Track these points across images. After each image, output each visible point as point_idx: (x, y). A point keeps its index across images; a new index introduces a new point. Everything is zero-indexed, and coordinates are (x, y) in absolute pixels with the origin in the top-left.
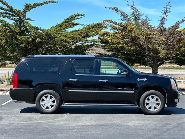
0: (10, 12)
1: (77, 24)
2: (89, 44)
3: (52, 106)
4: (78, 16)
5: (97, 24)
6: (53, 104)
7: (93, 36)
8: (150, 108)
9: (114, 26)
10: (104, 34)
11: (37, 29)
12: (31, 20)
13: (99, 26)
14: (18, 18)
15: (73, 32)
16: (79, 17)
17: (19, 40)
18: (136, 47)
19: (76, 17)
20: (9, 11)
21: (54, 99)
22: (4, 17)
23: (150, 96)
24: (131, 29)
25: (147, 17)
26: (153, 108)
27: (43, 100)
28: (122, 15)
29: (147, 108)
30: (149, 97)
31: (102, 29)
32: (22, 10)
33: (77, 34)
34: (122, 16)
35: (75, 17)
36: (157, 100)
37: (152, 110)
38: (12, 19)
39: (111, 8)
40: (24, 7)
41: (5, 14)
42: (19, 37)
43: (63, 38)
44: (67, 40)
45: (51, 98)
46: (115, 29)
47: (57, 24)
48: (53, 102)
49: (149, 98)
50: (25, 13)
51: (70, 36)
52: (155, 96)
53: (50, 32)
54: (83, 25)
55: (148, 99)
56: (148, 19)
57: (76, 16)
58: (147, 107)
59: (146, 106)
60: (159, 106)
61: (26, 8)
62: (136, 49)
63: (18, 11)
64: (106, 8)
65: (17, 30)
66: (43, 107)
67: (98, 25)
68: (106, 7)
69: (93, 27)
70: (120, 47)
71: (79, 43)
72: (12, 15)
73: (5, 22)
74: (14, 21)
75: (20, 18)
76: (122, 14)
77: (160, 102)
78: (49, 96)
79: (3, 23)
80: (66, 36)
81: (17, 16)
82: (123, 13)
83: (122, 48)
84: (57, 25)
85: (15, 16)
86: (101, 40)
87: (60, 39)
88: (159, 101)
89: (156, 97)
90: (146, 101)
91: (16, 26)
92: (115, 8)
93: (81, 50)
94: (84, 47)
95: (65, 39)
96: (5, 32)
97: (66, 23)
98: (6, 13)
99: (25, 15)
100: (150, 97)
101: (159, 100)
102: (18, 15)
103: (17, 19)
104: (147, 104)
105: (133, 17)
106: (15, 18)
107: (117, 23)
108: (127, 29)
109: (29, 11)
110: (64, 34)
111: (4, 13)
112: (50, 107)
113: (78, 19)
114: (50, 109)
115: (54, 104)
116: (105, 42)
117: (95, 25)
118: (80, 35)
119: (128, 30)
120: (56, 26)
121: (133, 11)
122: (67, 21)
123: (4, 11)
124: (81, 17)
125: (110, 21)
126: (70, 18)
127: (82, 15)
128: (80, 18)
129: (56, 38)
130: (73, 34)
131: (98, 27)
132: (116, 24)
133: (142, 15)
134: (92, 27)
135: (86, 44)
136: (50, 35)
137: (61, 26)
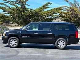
0: (19, 1)
1: (49, 8)
2: (55, 17)
7: (56, 13)
10: (62, 12)
11: (31, 9)
12: (28, 5)
13: (60, 9)
15: (47, 11)
18: (77, 19)
22: (16, 3)
35: (48, 4)
42: (23, 13)
46: (68, 10)
51: (46, 13)
65: (22, 10)
69: (57, 9)
72: (20, 3)
74: (20, 5)
81: (22, 3)
86: (60, 15)
87: (41, 14)
91: (21, 8)
93: (51, 20)
94: (52, 18)
95: (44, 14)
96: (17, 10)
99: (26, 3)
109: (27, 1)
110: (43, 12)
116: (62, 17)
123: (16, 1)
129: (39, 14)
135: (53, 17)
136: (37, 12)
137: (41, 8)
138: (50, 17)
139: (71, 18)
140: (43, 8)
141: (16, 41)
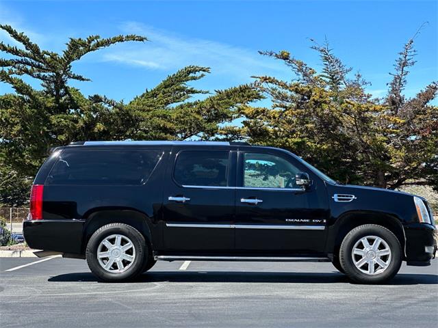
0: (35, 59)
1: (192, 91)
3: (125, 263)
4: (195, 71)
5: (241, 88)
6: (128, 258)
7: (231, 119)
8: (365, 267)
9: (279, 93)
10: (258, 112)
11: (97, 99)
12: (83, 80)
13: (245, 93)
14: (51, 74)
15: (182, 108)
16: (198, 74)
17: (54, 125)
18: (333, 144)
19: (191, 75)
20: (31, 58)
21: (130, 245)
22: (22, 72)
23: (366, 238)
24: (321, 97)
25: (359, 76)
26: (371, 267)
27: (104, 249)
28: (299, 71)
29: (358, 267)
30: (362, 240)
31: (251, 101)
32: (61, 55)
33: (192, 112)
34: (300, 73)
35: (188, 73)
36: (382, 247)
37: (370, 272)
38: (39, 77)
39: (274, 54)
40: (66, 48)
41: (21, 65)
42: (54, 119)
43: (157, 120)
44: (169, 125)
45: (123, 242)
46: (284, 98)
47: (145, 92)
48: (129, 252)
49: (361, 243)
50: (69, 63)
51: (174, 116)
52: (377, 238)
54: (207, 92)
55: (361, 246)
56: (361, 79)
57: (189, 72)
58: (358, 265)
59: (356, 263)
60: (388, 262)
61: (72, 49)
62: (334, 148)
63: (52, 57)
64: (261, 53)
65: (50, 102)
66: (104, 266)
67: (243, 90)
68: (261, 51)
69: (229, 94)
70: (295, 144)
71: (198, 136)
72: (39, 68)
73: (22, 82)
74: (42, 82)
75: (58, 74)
76: (301, 68)
77: (389, 253)
78: (119, 238)
79: (16, 84)
80: (164, 117)
81: (49, 70)
82: (301, 64)
83: (300, 145)
84: (144, 94)
85: (45, 70)
86: (249, 127)
87: (151, 123)
88: (387, 251)
89: (379, 241)
90: (356, 251)
91: (47, 93)
92: (282, 54)
95: (162, 122)
97: (166, 88)
98: (24, 63)
99: (70, 67)
100: (364, 241)
101: (388, 248)
102: (53, 68)
103: (52, 77)
104: (358, 257)
106: (46, 74)
107: (288, 85)
108: (312, 98)
109: (79, 58)
110: (160, 111)
111: (19, 62)
112: (120, 265)
113: (194, 78)
114: (122, 271)
115: (132, 258)
116: (259, 134)
117: (235, 91)
118: (198, 113)
119: (314, 100)
120: (143, 96)
121: (327, 63)
122: (167, 83)
123: (20, 58)
124: (202, 76)
125: (270, 79)
126: (177, 78)
127: (204, 71)
128: (200, 77)
129: (142, 121)
130: (183, 112)
131: (243, 96)
132: (284, 86)
133: (347, 71)
134: (227, 95)
136: (127, 113)
137: (154, 95)
139: (303, 143)
140: (164, 93)
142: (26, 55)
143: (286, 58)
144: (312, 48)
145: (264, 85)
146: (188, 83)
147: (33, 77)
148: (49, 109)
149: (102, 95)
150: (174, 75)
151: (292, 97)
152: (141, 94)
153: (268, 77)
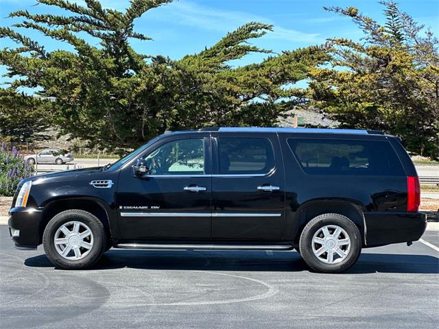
0: (94, 17)
1: (255, 50)
4: (256, 28)
5: (310, 50)
7: (295, 80)
9: (353, 56)
10: (325, 75)
11: (160, 60)
12: (144, 39)
13: (314, 54)
14: (112, 32)
15: (248, 70)
16: (260, 32)
17: (115, 87)
18: (407, 109)
19: (253, 32)
20: (91, 15)
22: (79, 29)
24: (402, 62)
25: (429, 33)
28: (367, 28)
31: (322, 64)
32: (125, 12)
33: (260, 75)
34: (367, 31)
35: (249, 31)
38: (98, 35)
39: (340, 11)
40: (129, 6)
41: (81, 23)
42: (114, 81)
43: (224, 84)
44: (236, 89)
46: (358, 61)
47: (204, 50)
50: (132, 20)
51: (241, 79)
53: (190, 68)
54: (270, 52)
56: (432, 37)
57: (251, 29)
61: (135, 7)
62: (407, 113)
63: (115, 16)
64: (325, 9)
65: (110, 63)
67: (312, 51)
68: (326, 7)
69: (298, 56)
70: (368, 109)
71: (261, 98)
72: (99, 26)
73: (84, 42)
74: (101, 40)
75: (118, 33)
76: (369, 25)
79: (79, 45)
80: (230, 80)
81: (109, 29)
82: (370, 22)
83: (372, 110)
84: (203, 52)
85: (104, 28)
86: (315, 90)
87: (216, 86)
91: (106, 52)
92: (350, 11)
93: (267, 114)
94: (273, 107)
95: (229, 86)
96: (82, 67)
97: (227, 46)
98: (83, 21)
99: (132, 26)
102: (113, 26)
103: (110, 35)
105: (390, 32)
106: (106, 32)
107: (365, 48)
108: (391, 63)
109: (140, 16)
110: (224, 73)
111: (78, 20)
113: (255, 36)
116: (324, 97)
117: (304, 53)
118: (267, 77)
120: (202, 54)
121: (391, 17)
122: (228, 41)
123: (79, 16)
124: (264, 33)
125: (346, 41)
126: (238, 35)
127: (266, 28)
128: (261, 35)
129: (205, 83)
130: (251, 75)
131: (313, 58)
132: (361, 49)
133: (419, 29)
134: (296, 57)
135: (279, 101)
136: (190, 75)
137: (214, 54)
138: (261, 101)
139: (375, 107)
140: (226, 53)
141: (88, 232)
142: (87, 13)
143: (353, 14)
144: (381, 3)
145: (336, 47)
146: (249, 40)
147: (93, 35)
148: (109, 71)
149: (165, 56)
150: (235, 32)
151: (367, 61)
152: (199, 53)
153: (344, 40)
